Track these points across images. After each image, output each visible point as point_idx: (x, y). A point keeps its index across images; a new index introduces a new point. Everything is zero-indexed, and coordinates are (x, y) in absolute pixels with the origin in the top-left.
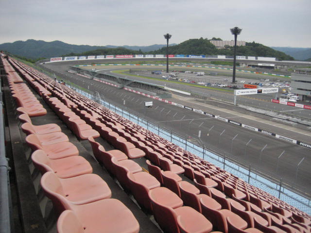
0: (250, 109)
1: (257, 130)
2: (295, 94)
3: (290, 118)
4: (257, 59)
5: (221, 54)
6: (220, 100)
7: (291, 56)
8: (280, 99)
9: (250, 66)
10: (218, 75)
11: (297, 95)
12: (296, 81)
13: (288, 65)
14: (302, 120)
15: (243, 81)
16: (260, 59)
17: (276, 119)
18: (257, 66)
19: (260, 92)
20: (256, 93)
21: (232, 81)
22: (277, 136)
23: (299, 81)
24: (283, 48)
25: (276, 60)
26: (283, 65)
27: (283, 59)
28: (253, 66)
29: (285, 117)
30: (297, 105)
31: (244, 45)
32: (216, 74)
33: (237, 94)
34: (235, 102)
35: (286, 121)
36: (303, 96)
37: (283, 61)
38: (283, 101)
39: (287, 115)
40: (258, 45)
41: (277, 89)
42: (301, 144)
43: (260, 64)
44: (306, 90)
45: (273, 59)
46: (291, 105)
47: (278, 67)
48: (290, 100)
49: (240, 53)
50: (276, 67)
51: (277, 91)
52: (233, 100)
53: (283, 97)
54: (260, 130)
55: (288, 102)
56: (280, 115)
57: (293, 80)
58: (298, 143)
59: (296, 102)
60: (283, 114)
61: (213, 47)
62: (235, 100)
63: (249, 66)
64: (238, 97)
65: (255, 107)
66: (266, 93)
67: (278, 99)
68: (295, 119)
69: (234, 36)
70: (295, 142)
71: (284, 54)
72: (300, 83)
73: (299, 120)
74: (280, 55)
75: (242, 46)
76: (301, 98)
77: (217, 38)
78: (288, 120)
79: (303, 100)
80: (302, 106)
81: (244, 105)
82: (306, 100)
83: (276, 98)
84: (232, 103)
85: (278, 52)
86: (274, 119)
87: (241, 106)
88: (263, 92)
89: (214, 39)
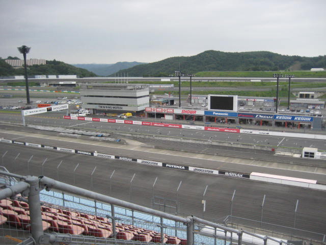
0: (39, 127)
1: (40, 146)
2: (86, 109)
3: (76, 131)
4: (58, 77)
5: (19, 74)
6: (9, 123)
7: (94, 72)
8: (71, 115)
9: (52, 85)
10: (13, 97)
11: (88, 109)
12: (85, 96)
13: (89, 81)
14: (87, 131)
15: (39, 101)
16: (61, 77)
17: (62, 134)
18: (59, 85)
19: (49, 110)
20: (46, 111)
21: (26, 102)
22: (59, 149)
23: (88, 96)
24: (88, 65)
25: (77, 77)
26: (84, 82)
27: (84, 76)
28: (55, 85)
29: (72, 131)
30: (86, 119)
31: (44, 63)
32: (11, 96)
33: (25, 115)
34: (24, 122)
35: (72, 135)
36: (94, 109)
37: (84, 78)
38: (74, 117)
39: (74, 129)
40: (59, 63)
41: (67, 105)
42: (78, 152)
43: (61, 83)
44: (96, 104)
45: (74, 77)
46: (81, 119)
47: (80, 84)
48: (80, 115)
49: (40, 72)
50: (78, 85)
51: (67, 108)
52: (22, 121)
53: (73, 113)
54: (43, 146)
55: (79, 117)
56: (67, 130)
57: (82, 96)
58: (76, 151)
59: (85, 116)
60: (71, 128)
61: (9, 67)
62: (24, 120)
63: (50, 85)
64: (27, 117)
65: (45, 126)
66: (55, 110)
67: (69, 115)
68: (81, 132)
69: (22, 54)
70: (73, 151)
71: (86, 71)
72: (89, 97)
73: (84, 132)
74: (82, 72)
75: (42, 65)
76: (92, 112)
77: (13, 57)
78: (74, 133)
79: (94, 113)
80: (91, 119)
81: (34, 124)
82: (96, 113)
83: (67, 115)
84: (22, 124)
85: (80, 69)
86: (61, 134)
87: (30, 126)
88: (53, 110)
89: (10, 58)
